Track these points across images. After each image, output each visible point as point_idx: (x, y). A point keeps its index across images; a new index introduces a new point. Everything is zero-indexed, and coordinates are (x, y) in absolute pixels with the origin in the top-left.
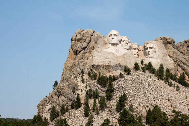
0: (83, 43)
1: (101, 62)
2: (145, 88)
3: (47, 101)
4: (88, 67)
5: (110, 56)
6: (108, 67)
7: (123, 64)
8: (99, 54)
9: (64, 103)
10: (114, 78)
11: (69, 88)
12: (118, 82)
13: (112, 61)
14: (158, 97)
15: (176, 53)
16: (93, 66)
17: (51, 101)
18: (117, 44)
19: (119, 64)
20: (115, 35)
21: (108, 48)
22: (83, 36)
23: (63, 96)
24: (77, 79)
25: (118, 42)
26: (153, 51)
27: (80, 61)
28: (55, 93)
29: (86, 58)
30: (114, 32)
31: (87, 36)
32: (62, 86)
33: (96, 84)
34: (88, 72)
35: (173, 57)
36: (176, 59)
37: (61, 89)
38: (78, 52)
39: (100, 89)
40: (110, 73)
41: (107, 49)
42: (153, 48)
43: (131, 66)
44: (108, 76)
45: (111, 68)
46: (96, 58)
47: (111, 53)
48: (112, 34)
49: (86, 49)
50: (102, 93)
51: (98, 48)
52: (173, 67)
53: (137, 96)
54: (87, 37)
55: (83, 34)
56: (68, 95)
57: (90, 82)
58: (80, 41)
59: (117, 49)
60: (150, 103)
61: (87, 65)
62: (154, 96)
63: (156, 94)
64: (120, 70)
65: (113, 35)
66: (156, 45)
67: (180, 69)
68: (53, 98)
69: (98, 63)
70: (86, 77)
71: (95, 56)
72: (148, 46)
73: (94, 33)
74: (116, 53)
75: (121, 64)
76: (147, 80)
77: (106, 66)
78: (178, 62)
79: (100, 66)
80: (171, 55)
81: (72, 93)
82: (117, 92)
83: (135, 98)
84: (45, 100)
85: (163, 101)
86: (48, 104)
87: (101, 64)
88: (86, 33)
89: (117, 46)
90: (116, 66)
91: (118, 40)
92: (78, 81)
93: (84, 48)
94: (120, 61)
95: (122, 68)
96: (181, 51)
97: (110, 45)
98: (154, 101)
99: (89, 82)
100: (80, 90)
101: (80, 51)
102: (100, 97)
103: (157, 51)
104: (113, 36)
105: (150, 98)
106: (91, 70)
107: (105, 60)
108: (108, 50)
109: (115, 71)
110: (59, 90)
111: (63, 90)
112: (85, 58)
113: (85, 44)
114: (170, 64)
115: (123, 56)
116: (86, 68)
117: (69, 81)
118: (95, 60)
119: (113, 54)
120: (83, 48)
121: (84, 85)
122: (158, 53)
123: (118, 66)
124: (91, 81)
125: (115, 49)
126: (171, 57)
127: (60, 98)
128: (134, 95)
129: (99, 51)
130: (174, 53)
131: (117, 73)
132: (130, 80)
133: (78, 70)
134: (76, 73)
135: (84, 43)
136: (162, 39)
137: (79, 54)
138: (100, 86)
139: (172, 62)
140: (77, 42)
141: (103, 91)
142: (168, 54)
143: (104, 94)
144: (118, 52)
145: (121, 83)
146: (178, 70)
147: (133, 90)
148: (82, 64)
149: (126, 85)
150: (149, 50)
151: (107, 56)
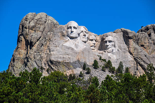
0: (37, 32)
1: (61, 58)
4: (46, 62)
5: (69, 51)
6: (67, 65)
7: (82, 61)
8: (58, 48)
10: (73, 76)
13: (71, 57)
15: (137, 50)
16: (52, 62)
18: (76, 38)
19: (79, 61)
20: (75, 27)
22: (36, 23)
26: (112, 45)
27: (35, 54)
35: (133, 54)
36: (136, 56)
38: (33, 44)
40: (70, 70)
42: (112, 42)
43: (90, 63)
44: (68, 75)
45: (71, 66)
46: (54, 53)
47: (71, 47)
48: (71, 26)
49: (41, 39)
51: (55, 40)
52: (132, 65)
54: (41, 24)
58: (33, 29)
61: (44, 60)
64: (80, 68)
66: (116, 38)
67: (140, 67)
69: (57, 59)
71: (53, 51)
72: (107, 39)
74: (75, 49)
75: (80, 61)
77: (66, 63)
78: (138, 59)
79: (59, 63)
80: (132, 52)
87: (60, 60)
88: (39, 19)
89: (76, 39)
90: (75, 63)
91: (77, 33)
94: (80, 57)
95: (81, 65)
96: (142, 44)
97: (69, 38)
101: (35, 43)
103: (116, 45)
106: (49, 65)
107: (65, 56)
109: (75, 68)
112: (42, 51)
114: (129, 61)
115: (83, 52)
116: (43, 62)
118: (54, 55)
122: (117, 48)
123: (77, 62)
125: (74, 44)
126: (131, 54)
129: (56, 44)
130: (134, 50)
133: (34, 64)
135: (39, 32)
136: (122, 32)
137: (34, 46)
139: (133, 59)
140: (30, 30)
142: (128, 50)
146: (137, 69)
148: (38, 58)
150: (108, 44)
151: (66, 51)
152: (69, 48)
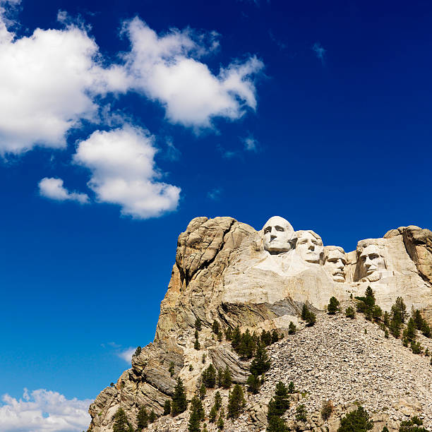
0: (203, 251)
1: (244, 295)
2: (346, 360)
3: (111, 395)
4: (214, 310)
5: (267, 280)
6: (260, 309)
7: (300, 299)
8: (241, 276)
9: (148, 399)
11: (162, 363)
12: (282, 346)
13: (270, 292)
14: (378, 382)
16: (225, 307)
17: (119, 396)
18: (284, 251)
19: (289, 300)
20: (280, 228)
21: (263, 260)
22: (204, 233)
23: (148, 382)
24: (182, 340)
25: (288, 246)
27: (194, 294)
28: (130, 375)
29: (210, 288)
30: (275, 221)
31: (213, 233)
32: (146, 357)
33: (228, 351)
34: (212, 322)
35: (429, 277)
37: (144, 365)
38: (190, 274)
39: (238, 365)
40: (266, 321)
41: (261, 264)
42: (378, 256)
43: (320, 303)
45: (269, 311)
46: (232, 286)
47: (270, 271)
48: (271, 225)
49: (211, 265)
50: (241, 373)
51: (239, 261)
53: (323, 381)
54: (214, 236)
55: (204, 229)
56: (159, 379)
57: (214, 347)
58: (197, 247)
59: (285, 261)
60: (353, 398)
61: (211, 305)
62: (366, 379)
63: (375, 374)
64: (292, 314)
65: (273, 229)
66: (386, 248)
68: (125, 389)
69: (235, 299)
70: (206, 333)
71: (229, 283)
72: (365, 252)
73: (232, 224)
74: (281, 274)
75: (294, 300)
76: (357, 339)
77: (256, 305)
79: (241, 306)
80: (425, 273)
81: (168, 374)
82: (276, 369)
83: (319, 387)
84: (108, 394)
85: (391, 392)
86: (113, 404)
87: (242, 300)
88: (212, 225)
89: (285, 255)
90: (280, 304)
91: (286, 240)
92: (184, 345)
93: (206, 264)
94: (292, 291)
95: (297, 310)
97: (268, 253)
98: (364, 394)
99: (211, 348)
100: (188, 368)
101: (195, 272)
102: (235, 382)
103: (388, 263)
104: (274, 232)
105: (357, 385)
106: (221, 316)
107: (254, 291)
108: (263, 266)
109: (278, 316)
110: (139, 367)
111: (147, 368)
112: (207, 287)
113: (209, 254)
114: (422, 296)
115: (300, 280)
116: (208, 311)
117: (164, 346)
118: (230, 290)
119: (274, 275)
120: (202, 262)
121: (200, 353)
122: (391, 269)
123: (287, 304)
124: (217, 343)
125: (278, 264)
126: (425, 278)
127: (140, 387)
128: (317, 377)
129: (239, 269)
131: (282, 323)
132: (311, 340)
133: (190, 316)
134: (185, 325)
135: (208, 251)
136: (401, 234)
137: (193, 278)
138: (237, 357)
140: (188, 248)
141: (243, 369)
142: (416, 270)
143: (245, 375)
144: (286, 270)
145: (290, 347)
147: (316, 365)
148: (199, 303)
149: (300, 351)
150: (368, 261)
151: (258, 281)
152: (265, 274)
